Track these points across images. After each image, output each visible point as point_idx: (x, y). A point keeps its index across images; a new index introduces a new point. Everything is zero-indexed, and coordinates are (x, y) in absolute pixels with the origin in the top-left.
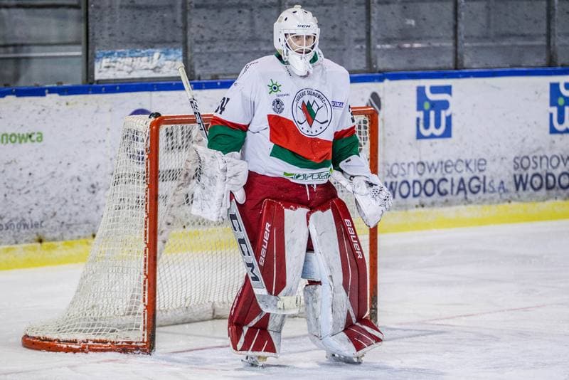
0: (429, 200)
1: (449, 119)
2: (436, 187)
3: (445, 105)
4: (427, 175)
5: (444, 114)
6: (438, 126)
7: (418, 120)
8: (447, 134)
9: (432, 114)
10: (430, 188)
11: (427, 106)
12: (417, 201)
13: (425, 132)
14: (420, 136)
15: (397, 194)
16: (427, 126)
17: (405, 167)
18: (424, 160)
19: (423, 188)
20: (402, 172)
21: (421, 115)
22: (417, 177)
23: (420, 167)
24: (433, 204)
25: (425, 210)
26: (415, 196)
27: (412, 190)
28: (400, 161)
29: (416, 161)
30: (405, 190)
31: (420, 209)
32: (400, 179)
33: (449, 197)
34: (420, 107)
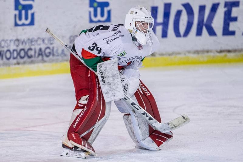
0: (22, 61)
1: (33, 15)
2: (26, 53)
3: (30, 7)
4: (21, 47)
5: (30, 12)
6: (26, 18)
7: (15, 15)
8: (32, 23)
9: (23, 12)
10: (22, 54)
11: (20, 7)
12: (15, 61)
13: (19, 23)
14: (16, 25)
15: (4, 57)
16: (20, 19)
17: (8, 42)
18: (19, 38)
19: (19, 54)
20: (6, 45)
21: (17, 12)
22: (15, 48)
23: (17, 42)
24: (24, 63)
25: (20, 66)
26: (14, 58)
27: (12, 55)
28: (6, 39)
29: (14, 38)
30: (8, 55)
31: (17, 66)
32: (5, 49)
33: (33, 59)
34: (16, 8)
